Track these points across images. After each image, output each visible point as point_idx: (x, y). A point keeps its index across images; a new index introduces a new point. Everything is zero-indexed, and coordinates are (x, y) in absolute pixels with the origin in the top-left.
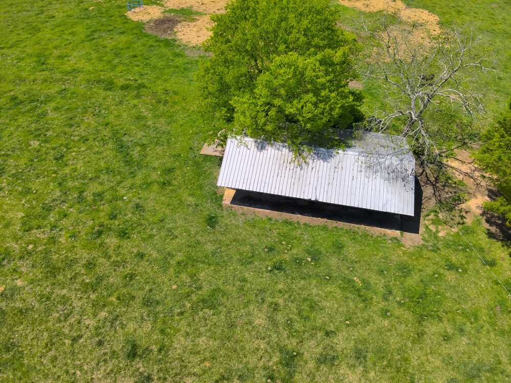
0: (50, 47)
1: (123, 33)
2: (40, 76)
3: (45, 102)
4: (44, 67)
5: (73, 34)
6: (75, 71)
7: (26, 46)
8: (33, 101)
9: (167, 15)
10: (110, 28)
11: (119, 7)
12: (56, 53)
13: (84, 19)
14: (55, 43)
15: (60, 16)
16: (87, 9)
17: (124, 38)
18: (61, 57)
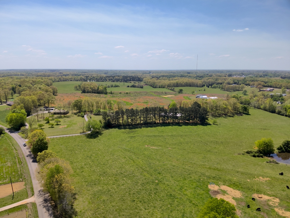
0: (185, 186)
1: (203, 190)
2: (179, 192)
3: (176, 198)
4: (181, 190)
5: (192, 185)
6: (186, 195)
7: (180, 183)
8: (174, 197)
9: (219, 190)
10: (202, 188)
11: (209, 182)
12: (185, 188)
13: (198, 182)
14: (187, 185)
15: (193, 178)
16: (200, 179)
17: (203, 192)
18: (186, 190)
